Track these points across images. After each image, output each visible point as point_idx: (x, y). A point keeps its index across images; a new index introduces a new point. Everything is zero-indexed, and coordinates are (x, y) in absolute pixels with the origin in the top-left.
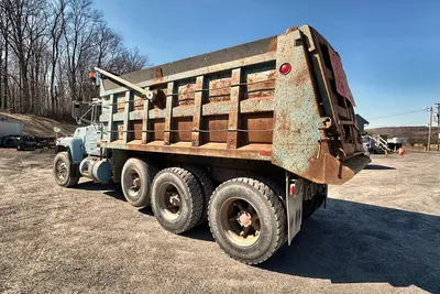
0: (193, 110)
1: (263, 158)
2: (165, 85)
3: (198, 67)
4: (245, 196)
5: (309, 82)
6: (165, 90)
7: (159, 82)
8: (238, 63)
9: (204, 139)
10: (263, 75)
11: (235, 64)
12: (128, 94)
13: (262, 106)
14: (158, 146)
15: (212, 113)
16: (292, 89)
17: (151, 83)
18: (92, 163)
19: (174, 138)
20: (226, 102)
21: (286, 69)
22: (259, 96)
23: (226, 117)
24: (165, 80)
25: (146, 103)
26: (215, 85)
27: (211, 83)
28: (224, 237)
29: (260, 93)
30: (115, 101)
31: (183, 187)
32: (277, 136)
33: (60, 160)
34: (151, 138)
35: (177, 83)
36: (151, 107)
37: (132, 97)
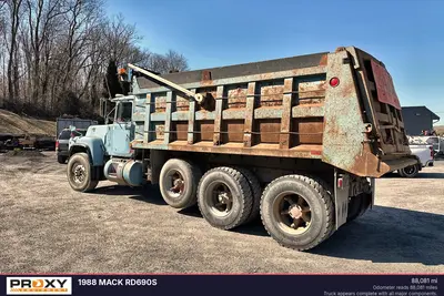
0: (245, 113)
1: (313, 156)
2: (214, 88)
3: (250, 74)
4: (297, 190)
5: (354, 94)
6: (213, 93)
7: (207, 84)
8: (290, 73)
9: (256, 140)
10: (314, 85)
11: (288, 74)
12: (170, 94)
13: (314, 112)
14: (207, 146)
15: (265, 116)
16: (340, 99)
17: (198, 85)
18: (121, 164)
19: (223, 139)
20: (278, 107)
21: (334, 82)
22: (310, 102)
23: (278, 120)
24: (214, 83)
25: (192, 104)
26: (267, 91)
27: (263, 89)
28: (277, 228)
29: (310, 100)
30: (153, 100)
31: (234, 185)
32: (327, 138)
33: (77, 162)
34: (197, 139)
35: (227, 88)
36: (197, 108)
37: (174, 98)
